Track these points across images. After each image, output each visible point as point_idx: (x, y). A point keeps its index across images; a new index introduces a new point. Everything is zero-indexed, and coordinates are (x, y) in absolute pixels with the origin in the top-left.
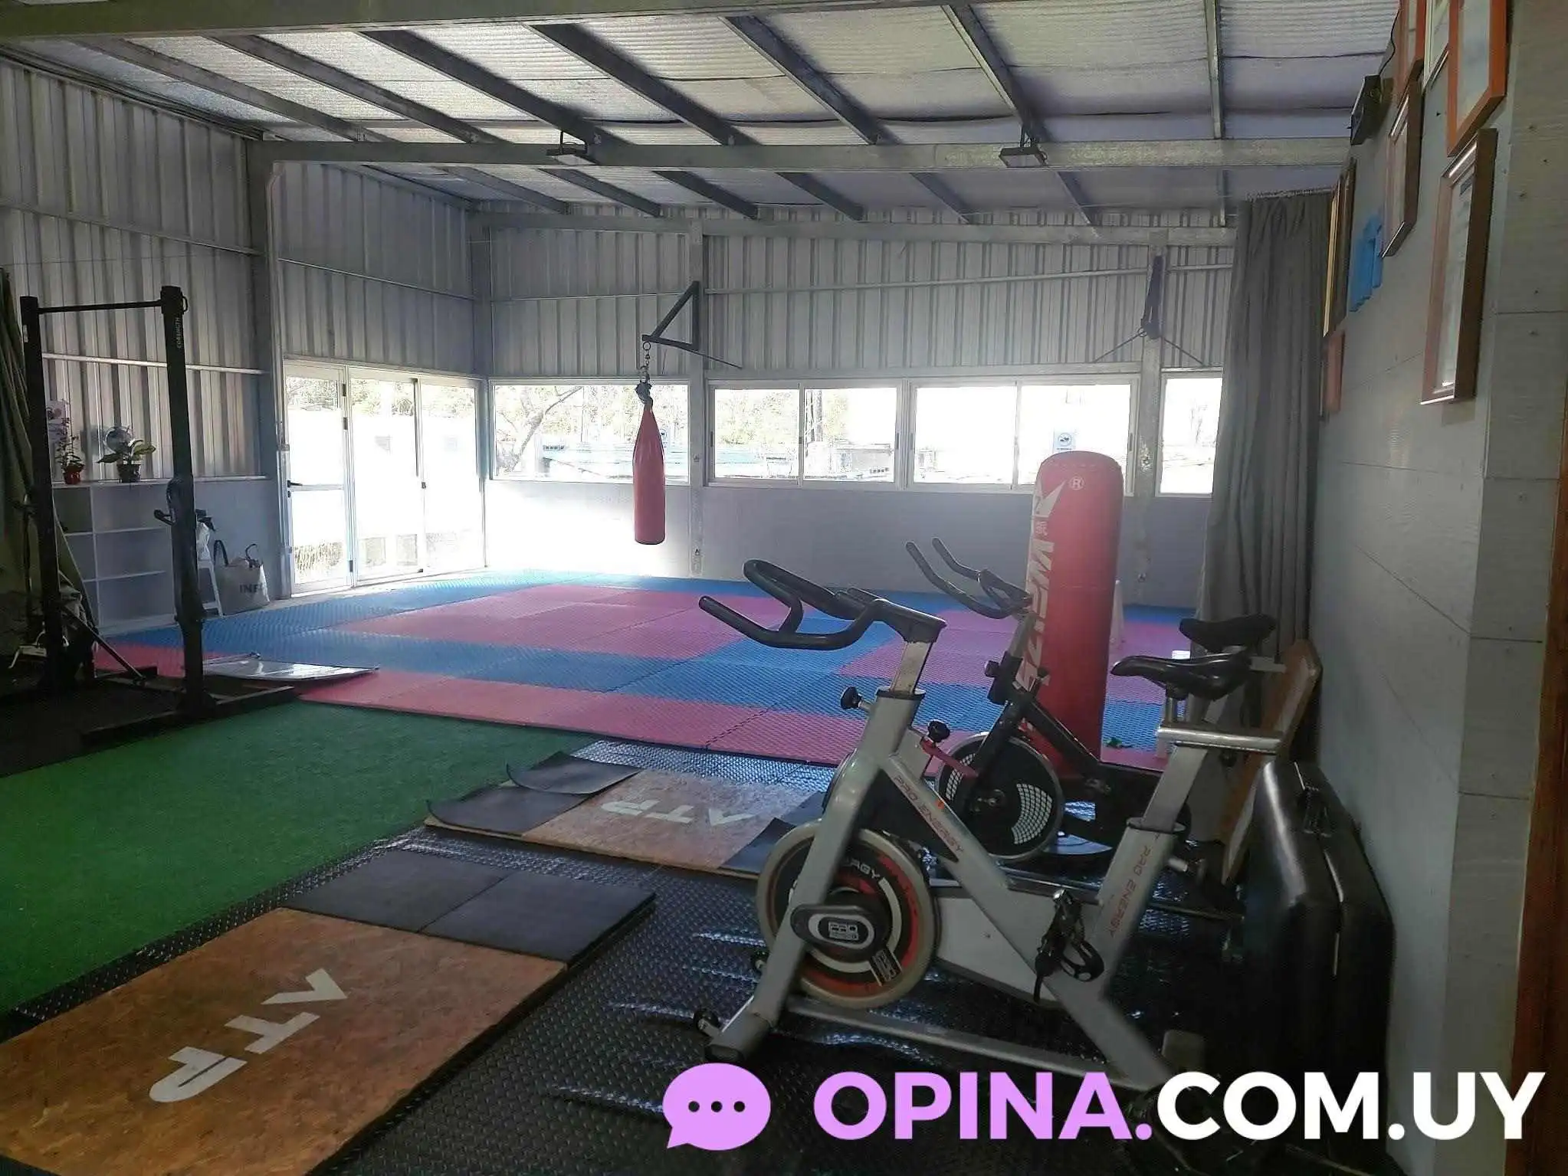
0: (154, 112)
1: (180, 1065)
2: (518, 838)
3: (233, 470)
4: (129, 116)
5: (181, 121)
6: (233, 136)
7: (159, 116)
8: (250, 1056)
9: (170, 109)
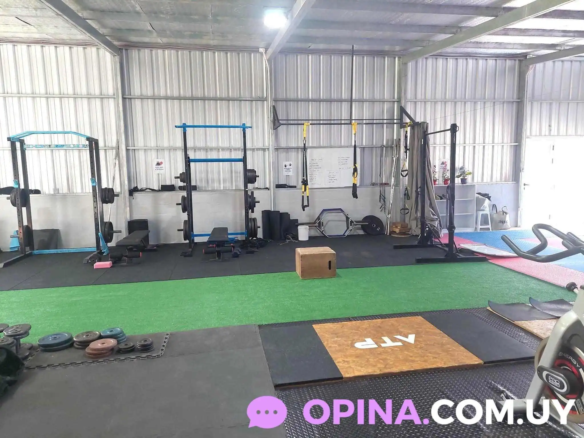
0: (486, 59)
1: (365, 341)
2: (513, 322)
3: (503, 180)
4: (477, 64)
5: (496, 60)
6: (515, 60)
7: (488, 60)
8: (380, 346)
9: (492, 57)
